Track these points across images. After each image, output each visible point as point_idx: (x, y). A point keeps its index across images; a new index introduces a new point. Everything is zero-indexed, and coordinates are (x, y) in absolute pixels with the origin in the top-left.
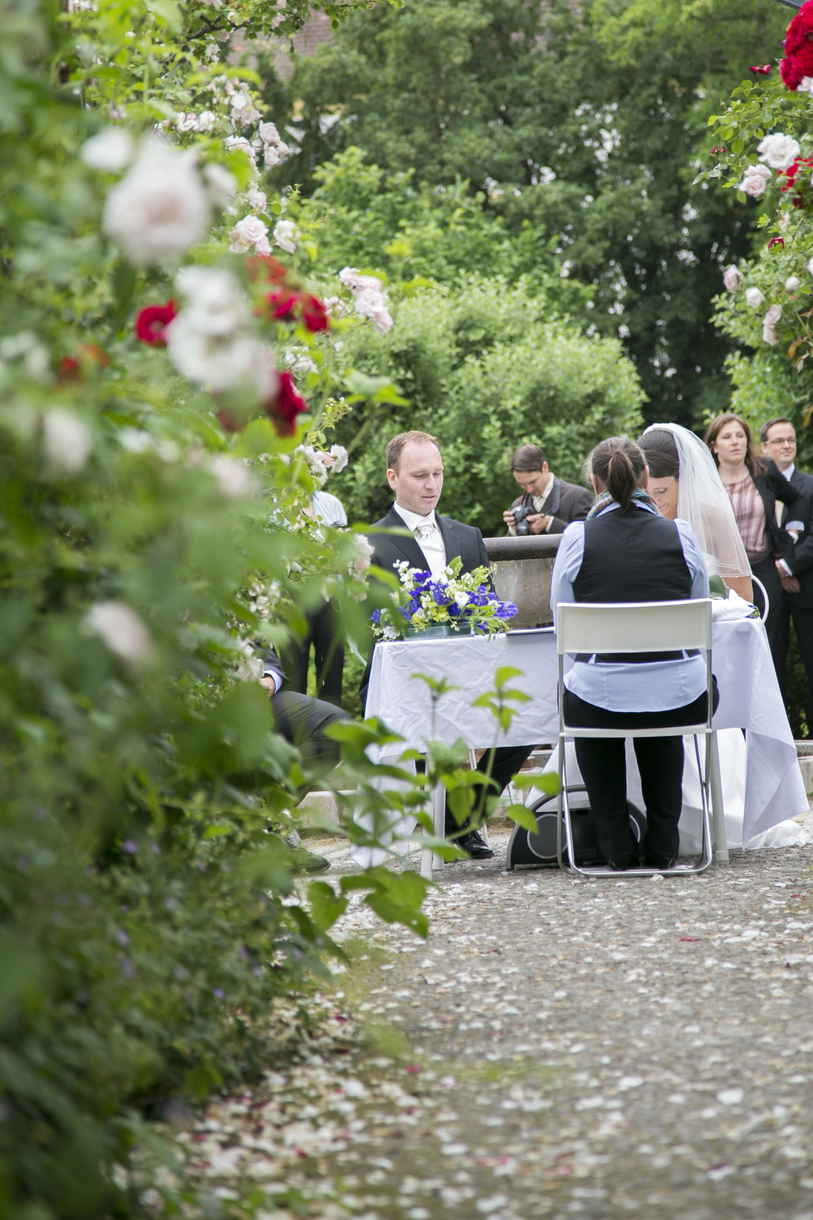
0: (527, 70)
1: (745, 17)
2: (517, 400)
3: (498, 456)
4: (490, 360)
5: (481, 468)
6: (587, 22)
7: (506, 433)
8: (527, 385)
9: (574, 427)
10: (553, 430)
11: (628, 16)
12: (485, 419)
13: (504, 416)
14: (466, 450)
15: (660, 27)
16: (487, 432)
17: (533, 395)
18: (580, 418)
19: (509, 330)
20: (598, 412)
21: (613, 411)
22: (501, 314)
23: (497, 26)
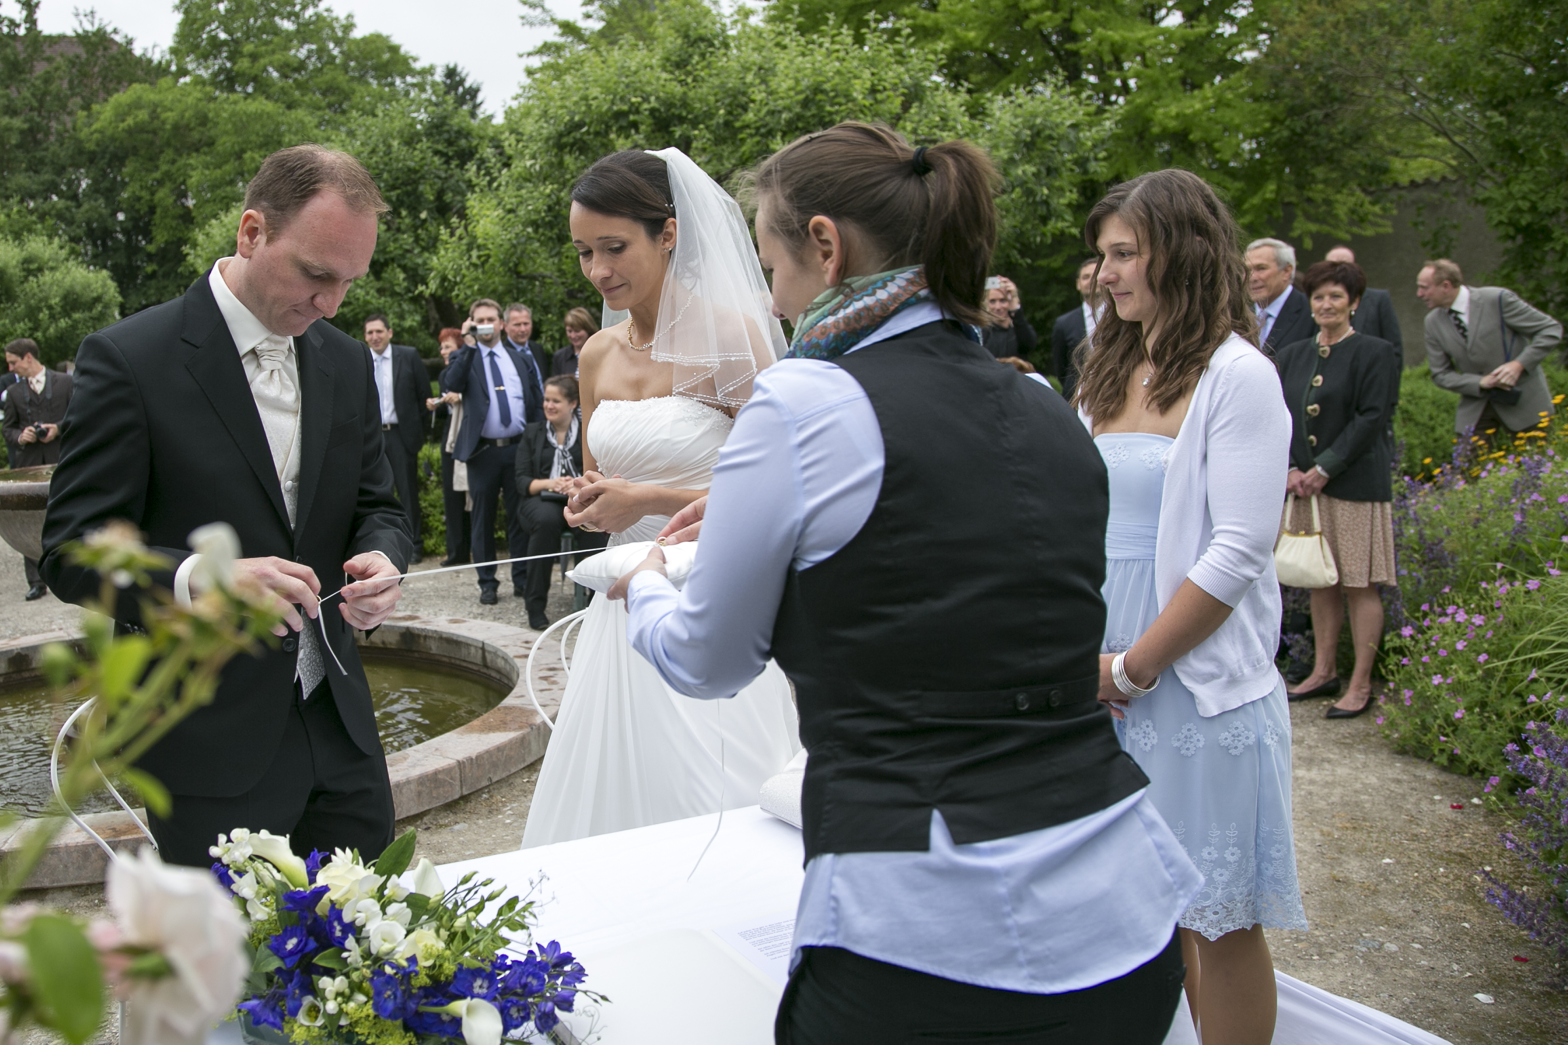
0: (46, 149)
1: (148, 132)
2: (57, 300)
3: (47, 328)
4: (42, 279)
5: (39, 335)
6: (74, 129)
7: (52, 317)
8: (61, 292)
9: (87, 314)
10: (77, 316)
11: (94, 127)
12: (40, 310)
13: (50, 308)
14: (30, 325)
15: (109, 132)
16: (41, 316)
17: (65, 297)
18: (90, 309)
19: (51, 264)
20: (99, 307)
21: (107, 306)
22: (47, 255)
23: (31, 130)
